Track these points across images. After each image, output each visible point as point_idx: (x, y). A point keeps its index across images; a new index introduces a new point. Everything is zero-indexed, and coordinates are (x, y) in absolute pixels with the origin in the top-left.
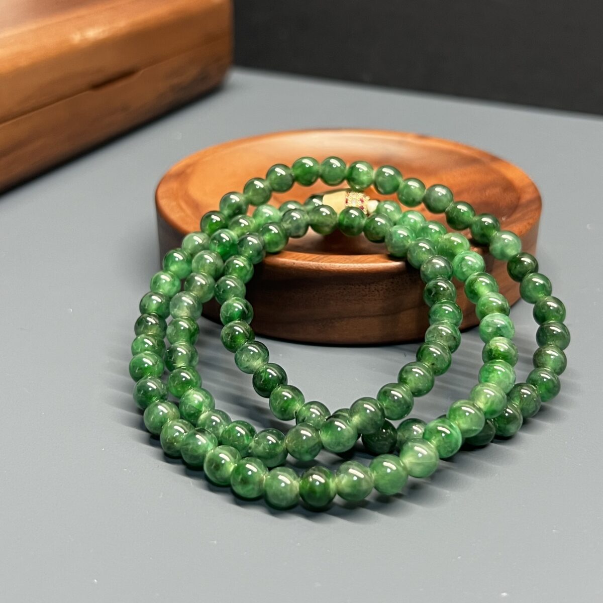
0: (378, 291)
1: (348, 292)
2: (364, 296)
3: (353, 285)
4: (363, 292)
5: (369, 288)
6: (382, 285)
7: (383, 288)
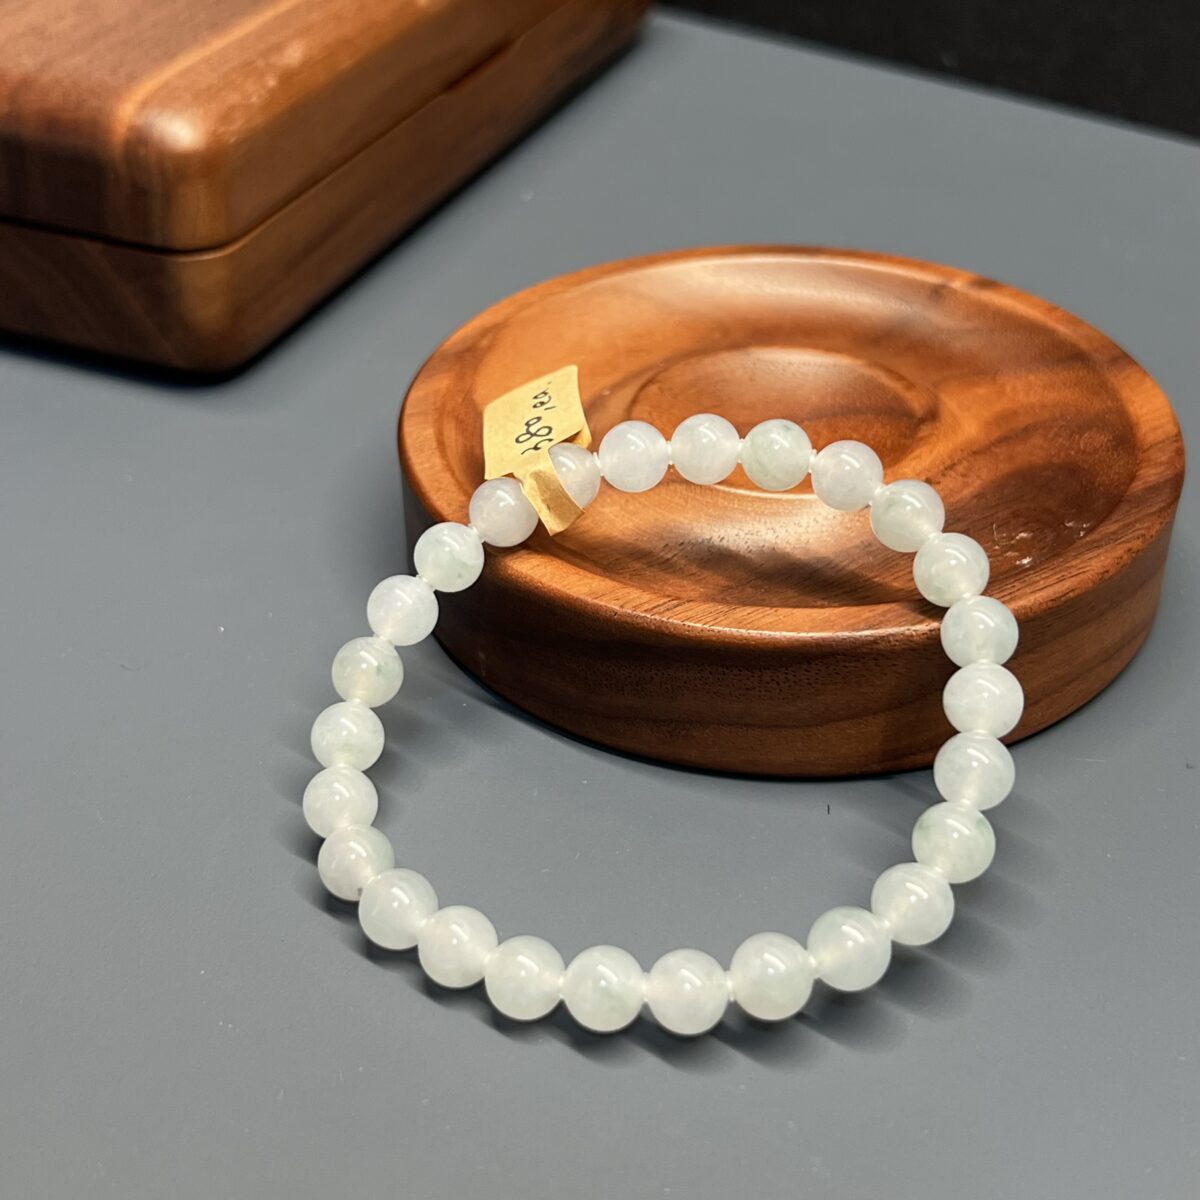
1: (719, 679)
3: (727, 668)
4: (749, 683)
5: (760, 677)
6: (786, 674)
7: (787, 679)
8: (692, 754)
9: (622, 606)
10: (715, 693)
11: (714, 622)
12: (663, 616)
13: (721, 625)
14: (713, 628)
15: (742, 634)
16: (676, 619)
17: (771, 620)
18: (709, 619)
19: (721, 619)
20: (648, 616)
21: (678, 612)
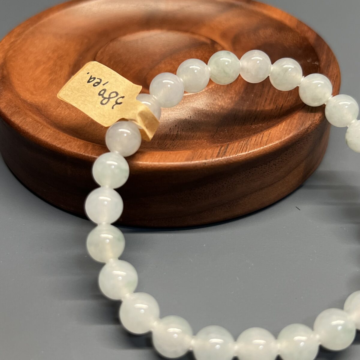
0: (275, 165)
1: (253, 174)
2: (264, 173)
3: (257, 167)
4: (265, 170)
5: (269, 165)
6: (279, 159)
7: (279, 161)
8: (239, 211)
9: (206, 159)
10: (250, 181)
11: (248, 150)
12: (227, 156)
13: (252, 149)
14: (250, 152)
15: (263, 149)
16: (233, 155)
17: (267, 138)
18: (245, 149)
19: (248, 147)
20: (220, 158)
21: (230, 151)
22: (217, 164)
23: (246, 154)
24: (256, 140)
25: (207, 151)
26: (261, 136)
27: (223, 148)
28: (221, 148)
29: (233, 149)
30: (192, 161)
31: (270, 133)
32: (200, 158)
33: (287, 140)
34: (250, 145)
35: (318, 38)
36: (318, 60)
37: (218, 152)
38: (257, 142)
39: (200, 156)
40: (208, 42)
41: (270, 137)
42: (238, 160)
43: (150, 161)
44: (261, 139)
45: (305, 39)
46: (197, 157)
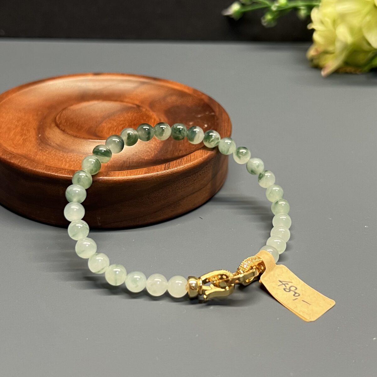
4: (195, 178)
5: (197, 175)
9: (158, 172)
10: (186, 186)
11: (183, 164)
12: (171, 169)
13: (186, 164)
14: (185, 166)
15: (193, 163)
16: (174, 168)
17: (193, 157)
18: (181, 164)
19: (183, 163)
20: (167, 171)
21: (172, 166)
22: (166, 174)
23: (183, 167)
24: (187, 159)
25: (157, 167)
26: (190, 156)
27: (167, 165)
28: (166, 165)
29: (173, 165)
30: (149, 173)
31: (195, 154)
32: (153, 171)
33: (206, 157)
34: (184, 162)
35: (210, 99)
36: (213, 111)
37: (164, 167)
38: (188, 160)
39: (153, 170)
40: (135, 106)
41: (195, 156)
42: (178, 171)
43: (121, 176)
44: (189, 157)
45: (202, 100)
46: (151, 171)
